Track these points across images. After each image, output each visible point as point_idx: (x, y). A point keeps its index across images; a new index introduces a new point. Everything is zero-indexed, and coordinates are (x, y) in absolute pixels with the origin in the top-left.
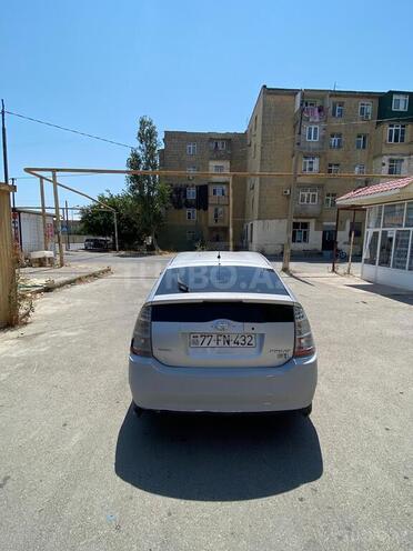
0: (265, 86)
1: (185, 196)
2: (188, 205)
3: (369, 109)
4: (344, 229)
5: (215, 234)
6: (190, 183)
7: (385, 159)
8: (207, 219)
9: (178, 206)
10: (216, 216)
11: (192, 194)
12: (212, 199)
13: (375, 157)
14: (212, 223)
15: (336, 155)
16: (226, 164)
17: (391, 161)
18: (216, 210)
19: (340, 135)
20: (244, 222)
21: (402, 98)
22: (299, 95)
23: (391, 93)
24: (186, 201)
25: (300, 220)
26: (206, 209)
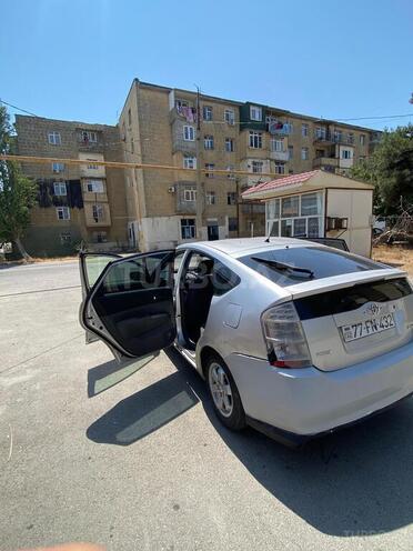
0: (136, 80)
1: (52, 192)
2: (58, 203)
3: (232, 116)
4: (223, 224)
5: (95, 234)
6: (57, 177)
7: (250, 162)
8: (84, 218)
9: (44, 203)
10: (95, 214)
11: (61, 190)
12: (87, 196)
13: (241, 160)
14: (90, 221)
15: (211, 156)
16: (100, 158)
17: (254, 163)
18: (94, 208)
19: (212, 138)
20: (128, 220)
21: (257, 109)
22: (172, 93)
23: (248, 104)
24: (55, 198)
25: (187, 217)
26: (81, 206)
